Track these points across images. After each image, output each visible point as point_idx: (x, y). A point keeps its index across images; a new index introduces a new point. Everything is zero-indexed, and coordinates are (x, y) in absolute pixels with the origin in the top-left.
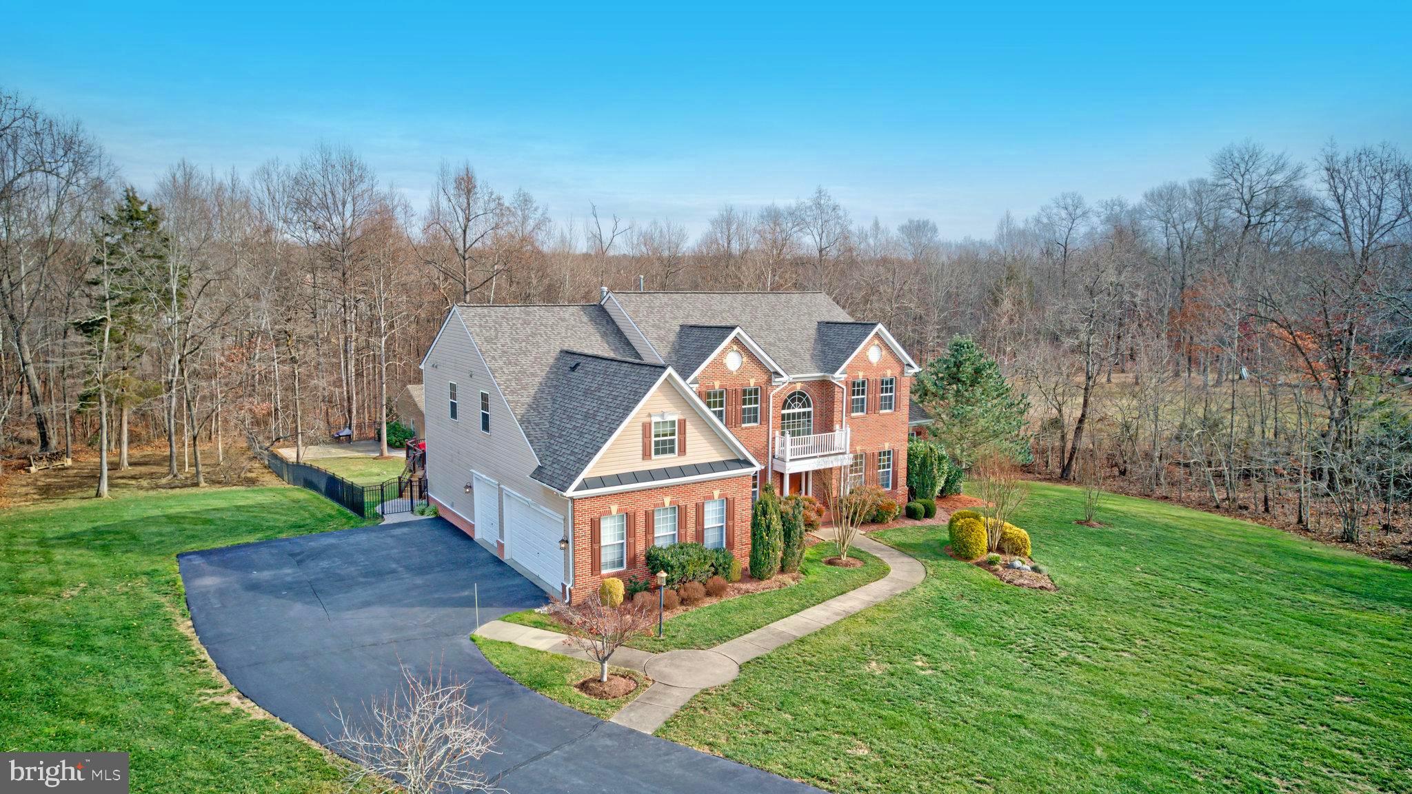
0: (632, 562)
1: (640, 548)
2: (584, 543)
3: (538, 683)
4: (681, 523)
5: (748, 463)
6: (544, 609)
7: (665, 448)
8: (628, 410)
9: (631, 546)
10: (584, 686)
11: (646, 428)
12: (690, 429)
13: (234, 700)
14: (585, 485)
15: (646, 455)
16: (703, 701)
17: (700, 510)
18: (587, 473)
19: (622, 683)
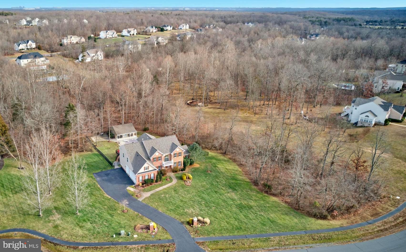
0: (143, 181)
1: (144, 179)
2: (138, 179)
3: (132, 195)
4: (149, 176)
5: (156, 170)
6: (134, 185)
7: (146, 169)
8: (142, 166)
9: (143, 179)
10: (136, 196)
11: (144, 168)
12: (149, 167)
13: (107, 195)
14: (138, 174)
15: (144, 170)
16: (146, 198)
17: (151, 175)
18: (138, 172)
19: (140, 196)
